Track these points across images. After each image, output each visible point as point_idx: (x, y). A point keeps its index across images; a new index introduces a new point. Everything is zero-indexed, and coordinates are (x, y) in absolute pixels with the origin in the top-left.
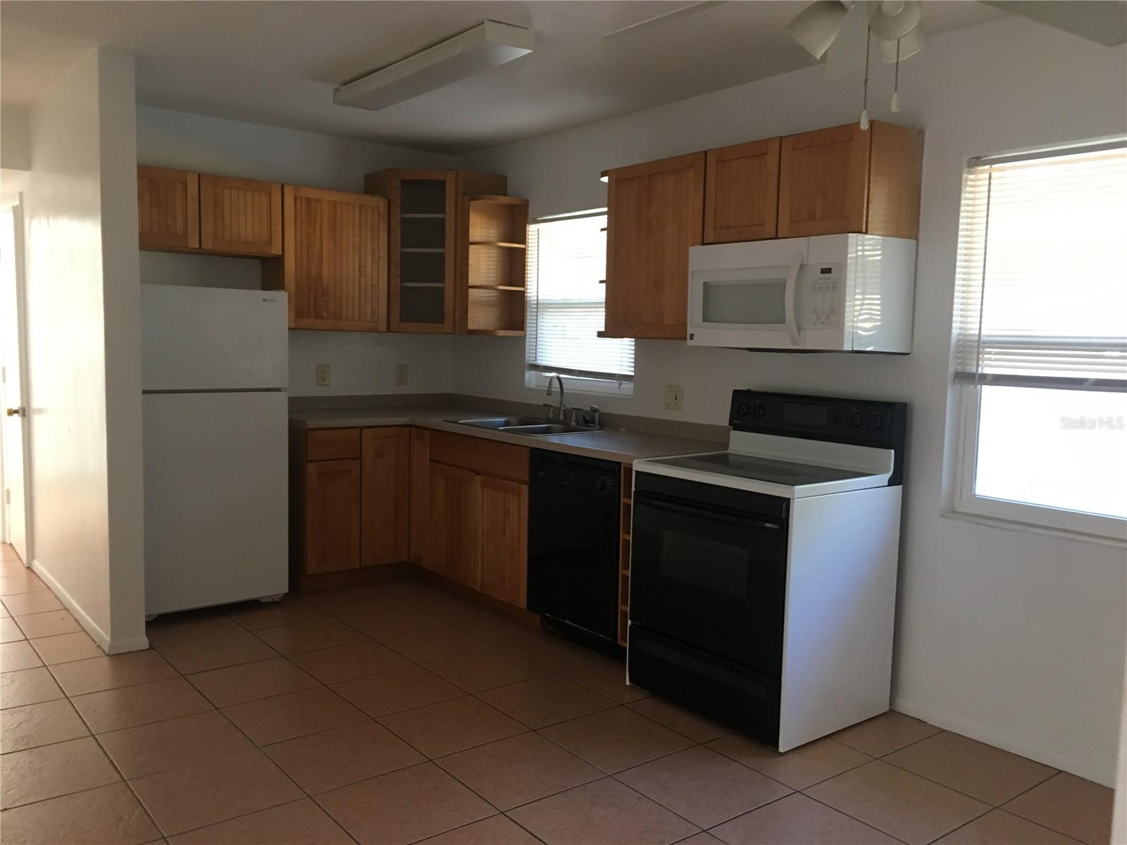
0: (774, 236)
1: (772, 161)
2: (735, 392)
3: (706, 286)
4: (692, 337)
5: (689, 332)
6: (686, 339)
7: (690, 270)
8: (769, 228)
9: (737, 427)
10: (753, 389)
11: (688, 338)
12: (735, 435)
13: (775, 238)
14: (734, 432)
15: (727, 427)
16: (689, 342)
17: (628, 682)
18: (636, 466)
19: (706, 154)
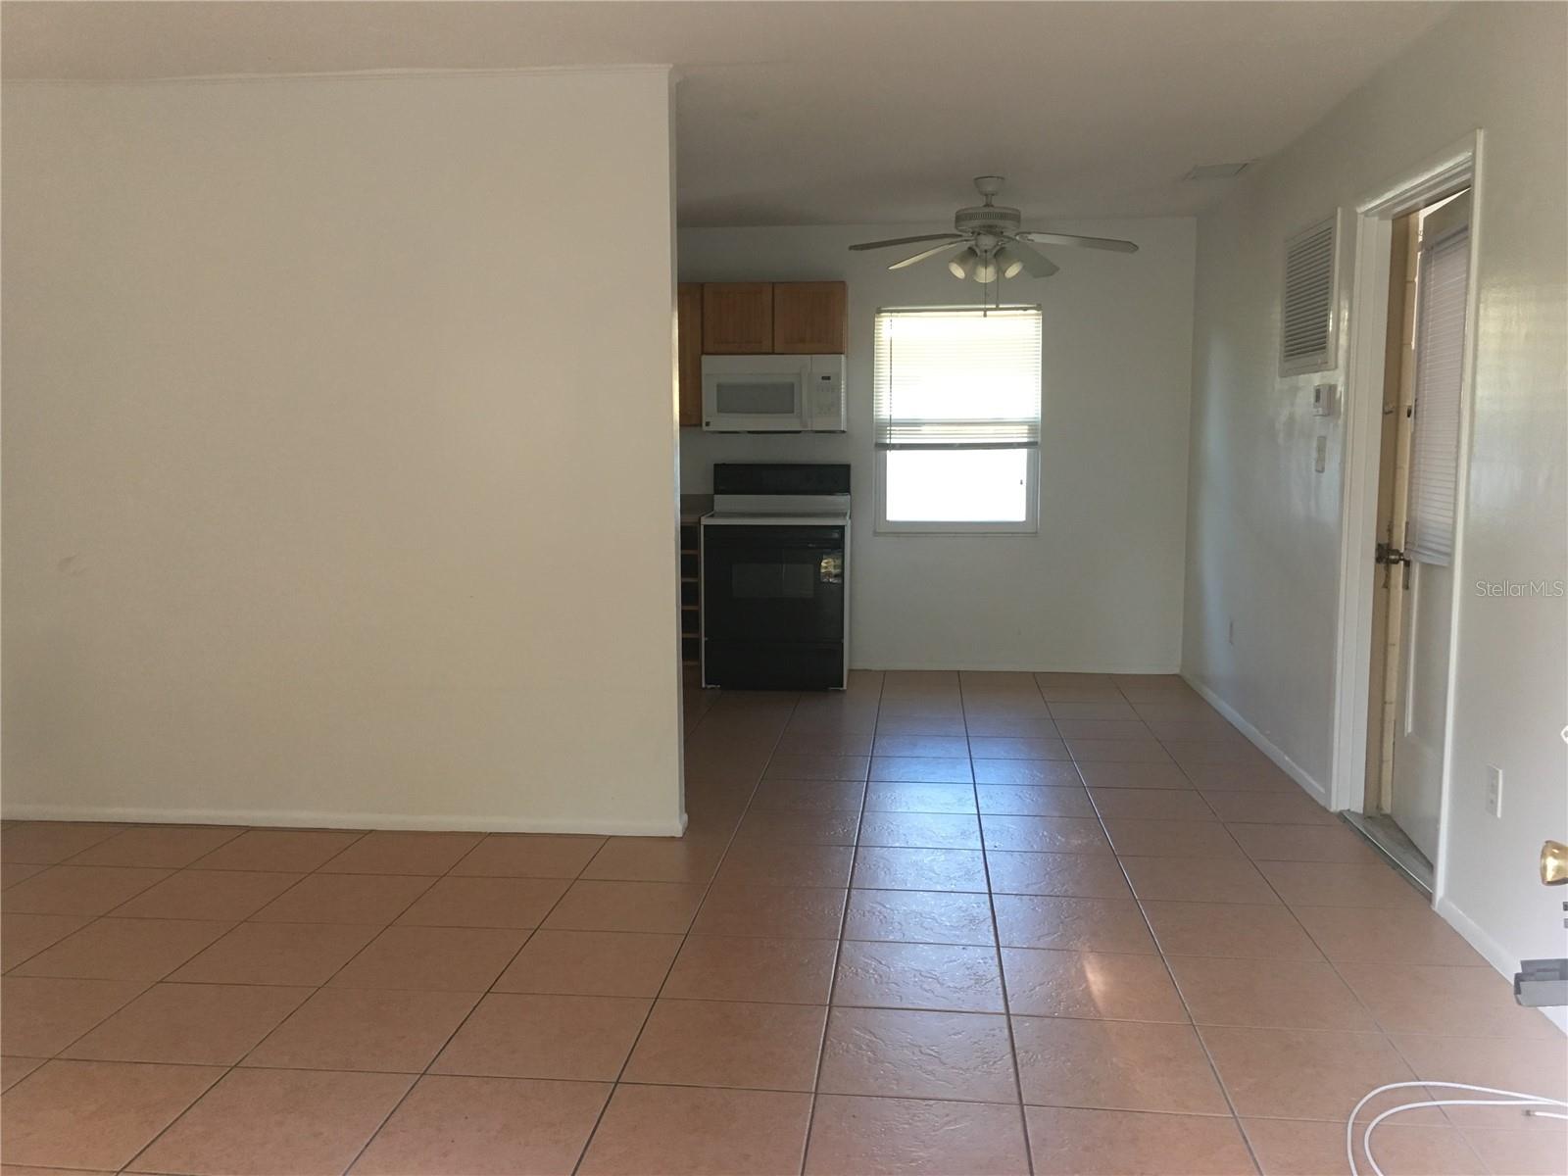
0: (771, 351)
1: (767, 299)
2: (716, 466)
3: (720, 387)
4: (708, 424)
5: (704, 420)
6: (701, 425)
7: (703, 374)
8: (767, 345)
9: (717, 491)
10: (727, 462)
11: (704, 424)
13: (773, 353)
14: (717, 497)
15: (711, 492)
16: (705, 428)
17: (703, 685)
18: (705, 521)
19: (702, 285)
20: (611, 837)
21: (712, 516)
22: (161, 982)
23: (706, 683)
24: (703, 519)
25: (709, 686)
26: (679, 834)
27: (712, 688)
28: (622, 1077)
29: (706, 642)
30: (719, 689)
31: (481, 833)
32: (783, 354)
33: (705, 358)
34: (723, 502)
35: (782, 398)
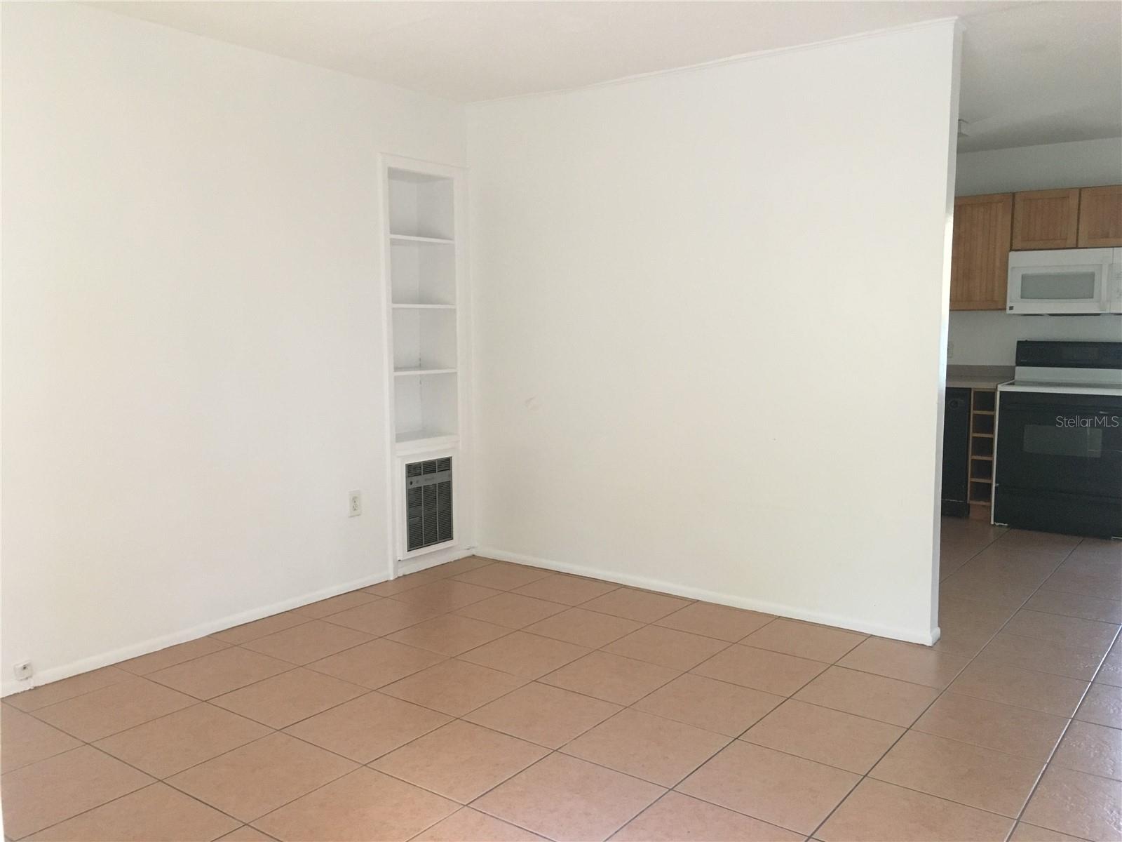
0: (1075, 246)
1: (1073, 202)
2: (1019, 342)
3: (1024, 278)
4: (1011, 308)
5: (1009, 304)
6: (1005, 309)
7: (1010, 267)
8: (1071, 242)
9: (1019, 364)
10: (1029, 340)
11: (1008, 308)
12: (1018, 369)
13: (1077, 248)
14: (1017, 368)
15: (1014, 364)
16: (1008, 311)
17: (992, 523)
18: (1002, 388)
19: (1014, 195)
20: (872, 635)
21: (1013, 384)
22: (535, 681)
23: (995, 521)
24: (999, 386)
25: (998, 524)
26: (929, 643)
27: (999, 525)
28: (815, 834)
29: (996, 487)
30: (1008, 527)
31: (773, 615)
32: (1086, 248)
33: (1012, 255)
34: (1023, 372)
35: (1083, 285)
